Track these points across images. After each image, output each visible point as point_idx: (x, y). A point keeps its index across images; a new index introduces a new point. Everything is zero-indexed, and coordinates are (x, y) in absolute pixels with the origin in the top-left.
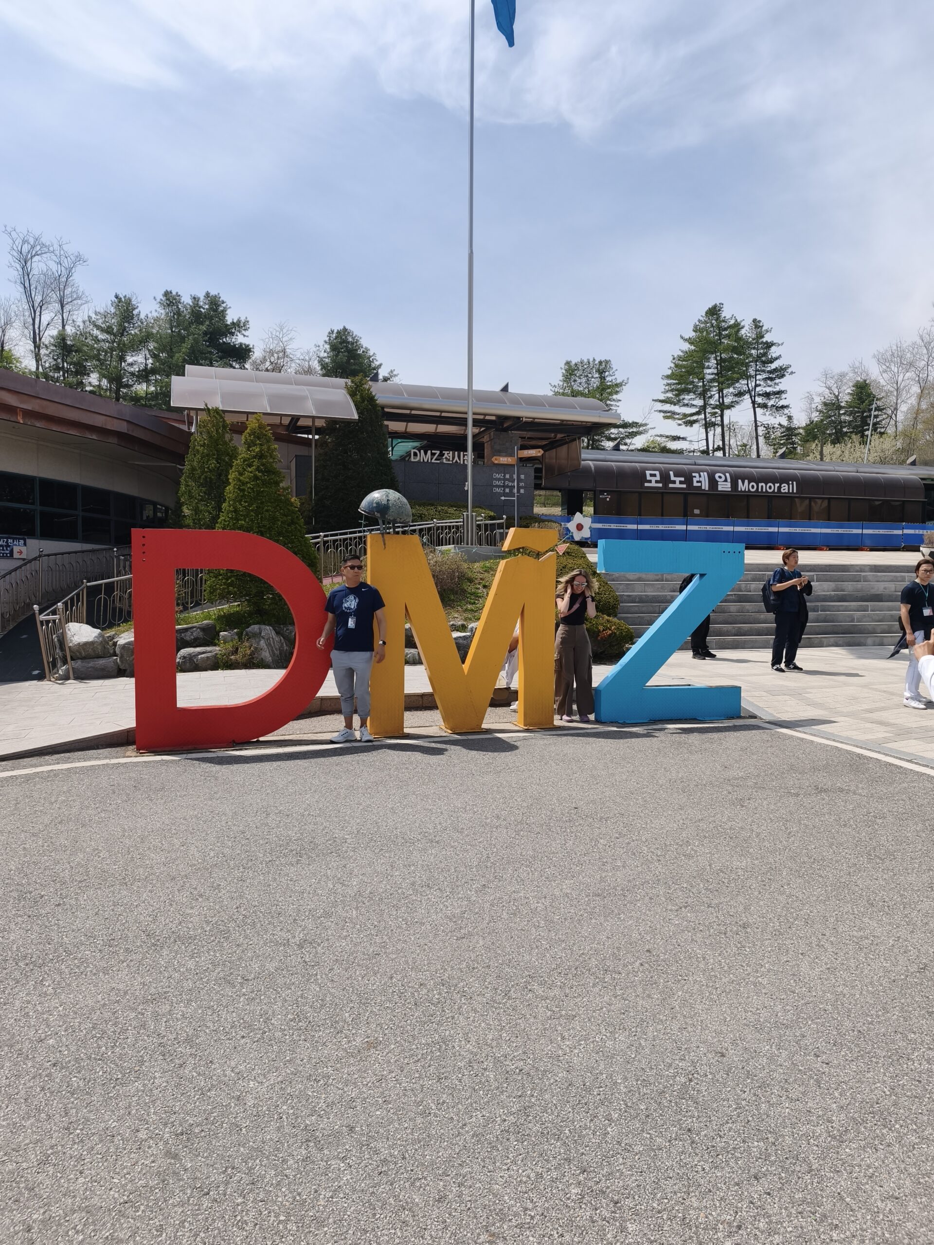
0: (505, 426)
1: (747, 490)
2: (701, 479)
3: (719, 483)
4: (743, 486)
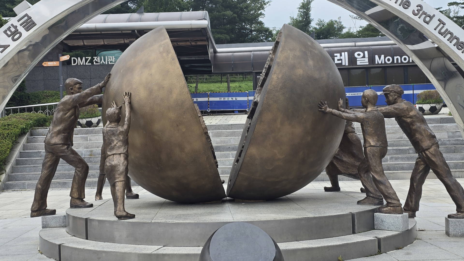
1: (383, 62)
2: (341, 58)
3: (358, 59)
4: (379, 60)
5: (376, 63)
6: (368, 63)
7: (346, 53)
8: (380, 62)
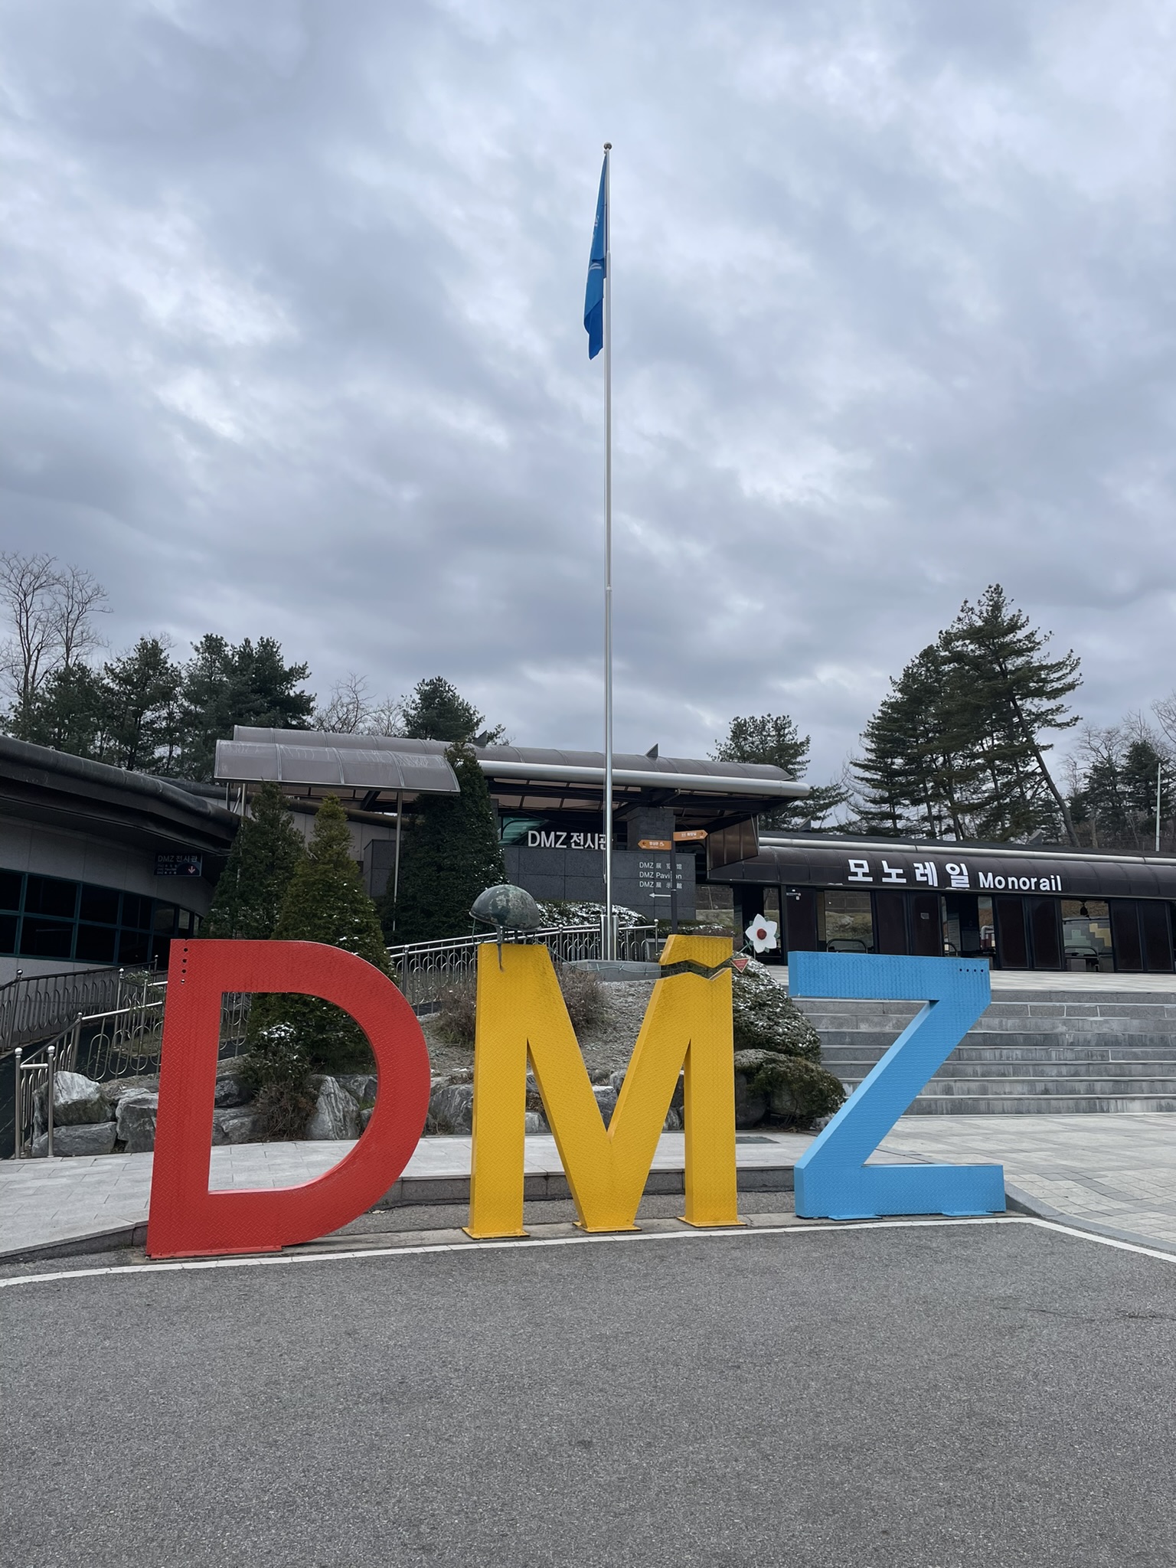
0: (654, 799)
1: (992, 887)
2: (926, 872)
3: (952, 877)
4: (986, 881)
5: (982, 886)
6: (968, 886)
7: (932, 864)
8: (987, 886)
